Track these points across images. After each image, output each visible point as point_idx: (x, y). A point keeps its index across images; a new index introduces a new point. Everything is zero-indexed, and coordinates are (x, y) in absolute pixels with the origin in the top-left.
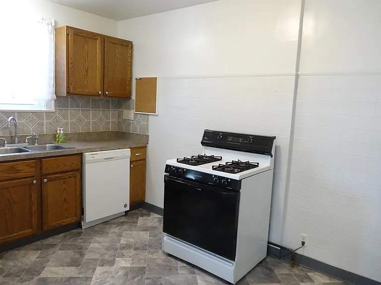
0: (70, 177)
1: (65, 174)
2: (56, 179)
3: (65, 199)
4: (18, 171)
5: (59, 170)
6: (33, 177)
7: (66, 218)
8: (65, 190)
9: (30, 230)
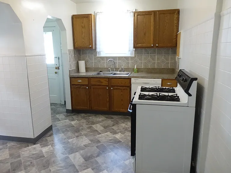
0: (124, 89)
1: (122, 87)
2: (117, 89)
3: (122, 100)
4: (102, 82)
5: (118, 85)
6: (107, 86)
7: (123, 109)
8: (122, 95)
9: (106, 108)
